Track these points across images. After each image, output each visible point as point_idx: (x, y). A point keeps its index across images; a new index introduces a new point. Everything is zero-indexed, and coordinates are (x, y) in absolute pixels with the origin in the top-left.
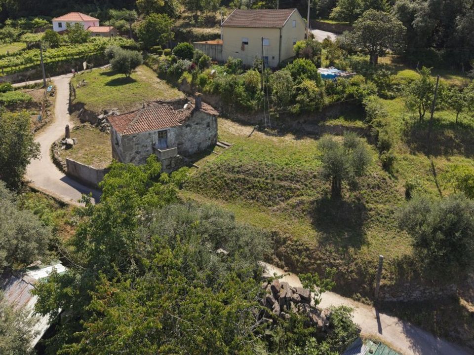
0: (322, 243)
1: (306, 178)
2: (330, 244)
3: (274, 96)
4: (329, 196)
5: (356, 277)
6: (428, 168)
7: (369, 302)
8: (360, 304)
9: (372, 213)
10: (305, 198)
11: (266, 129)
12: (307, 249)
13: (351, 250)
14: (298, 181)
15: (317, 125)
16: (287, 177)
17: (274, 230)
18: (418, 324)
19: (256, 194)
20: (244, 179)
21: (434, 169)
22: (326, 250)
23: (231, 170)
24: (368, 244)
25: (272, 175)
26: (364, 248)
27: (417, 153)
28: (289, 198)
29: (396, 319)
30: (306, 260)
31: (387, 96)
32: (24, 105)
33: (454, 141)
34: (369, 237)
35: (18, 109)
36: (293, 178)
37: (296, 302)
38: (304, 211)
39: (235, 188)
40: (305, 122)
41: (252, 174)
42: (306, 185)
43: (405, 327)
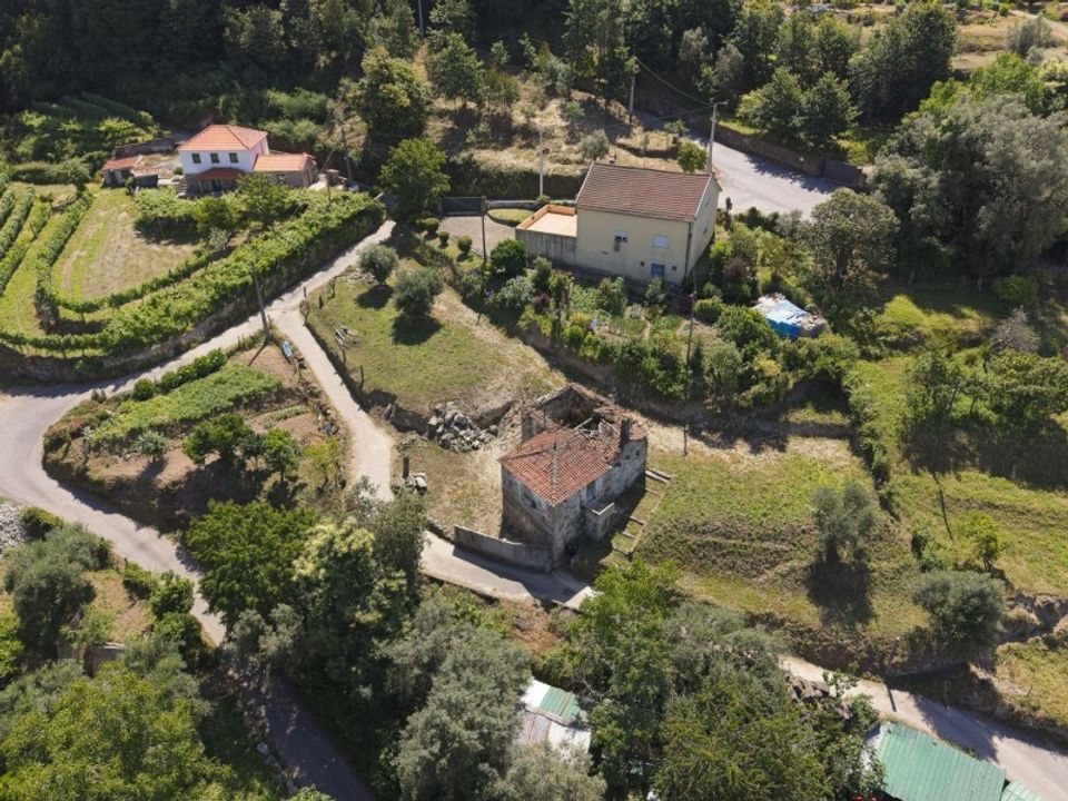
0: (826, 621)
1: (793, 536)
2: (834, 622)
3: (708, 376)
4: (824, 558)
5: (866, 655)
6: (935, 497)
7: (880, 679)
8: (870, 683)
9: (876, 574)
10: (795, 563)
11: (703, 433)
12: (810, 630)
13: (859, 626)
14: (783, 540)
15: (777, 420)
16: (769, 535)
17: (768, 610)
18: (929, 696)
19: (734, 563)
20: (715, 543)
21: (942, 497)
22: (832, 630)
23: (694, 529)
24: (876, 617)
25: (750, 535)
26: (872, 622)
27: (920, 471)
28: (777, 564)
29: (906, 694)
30: (810, 642)
31: (870, 355)
32: (274, 397)
33: (966, 449)
34: (875, 607)
35: (265, 405)
36: (776, 537)
37: (819, 699)
38: (797, 581)
39: (704, 556)
40: (758, 416)
41: (724, 535)
42: (795, 545)
43: (916, 700)
